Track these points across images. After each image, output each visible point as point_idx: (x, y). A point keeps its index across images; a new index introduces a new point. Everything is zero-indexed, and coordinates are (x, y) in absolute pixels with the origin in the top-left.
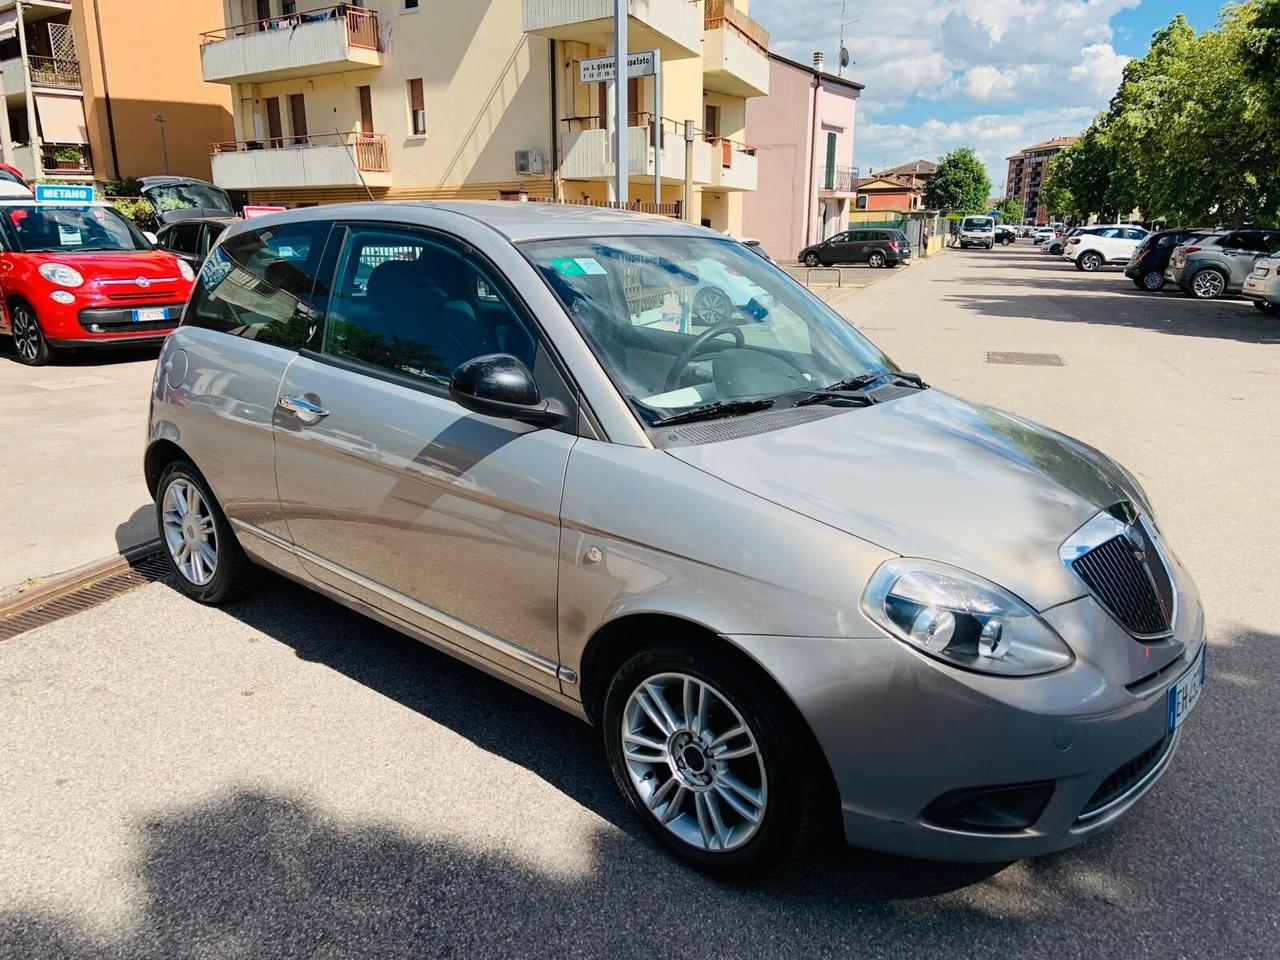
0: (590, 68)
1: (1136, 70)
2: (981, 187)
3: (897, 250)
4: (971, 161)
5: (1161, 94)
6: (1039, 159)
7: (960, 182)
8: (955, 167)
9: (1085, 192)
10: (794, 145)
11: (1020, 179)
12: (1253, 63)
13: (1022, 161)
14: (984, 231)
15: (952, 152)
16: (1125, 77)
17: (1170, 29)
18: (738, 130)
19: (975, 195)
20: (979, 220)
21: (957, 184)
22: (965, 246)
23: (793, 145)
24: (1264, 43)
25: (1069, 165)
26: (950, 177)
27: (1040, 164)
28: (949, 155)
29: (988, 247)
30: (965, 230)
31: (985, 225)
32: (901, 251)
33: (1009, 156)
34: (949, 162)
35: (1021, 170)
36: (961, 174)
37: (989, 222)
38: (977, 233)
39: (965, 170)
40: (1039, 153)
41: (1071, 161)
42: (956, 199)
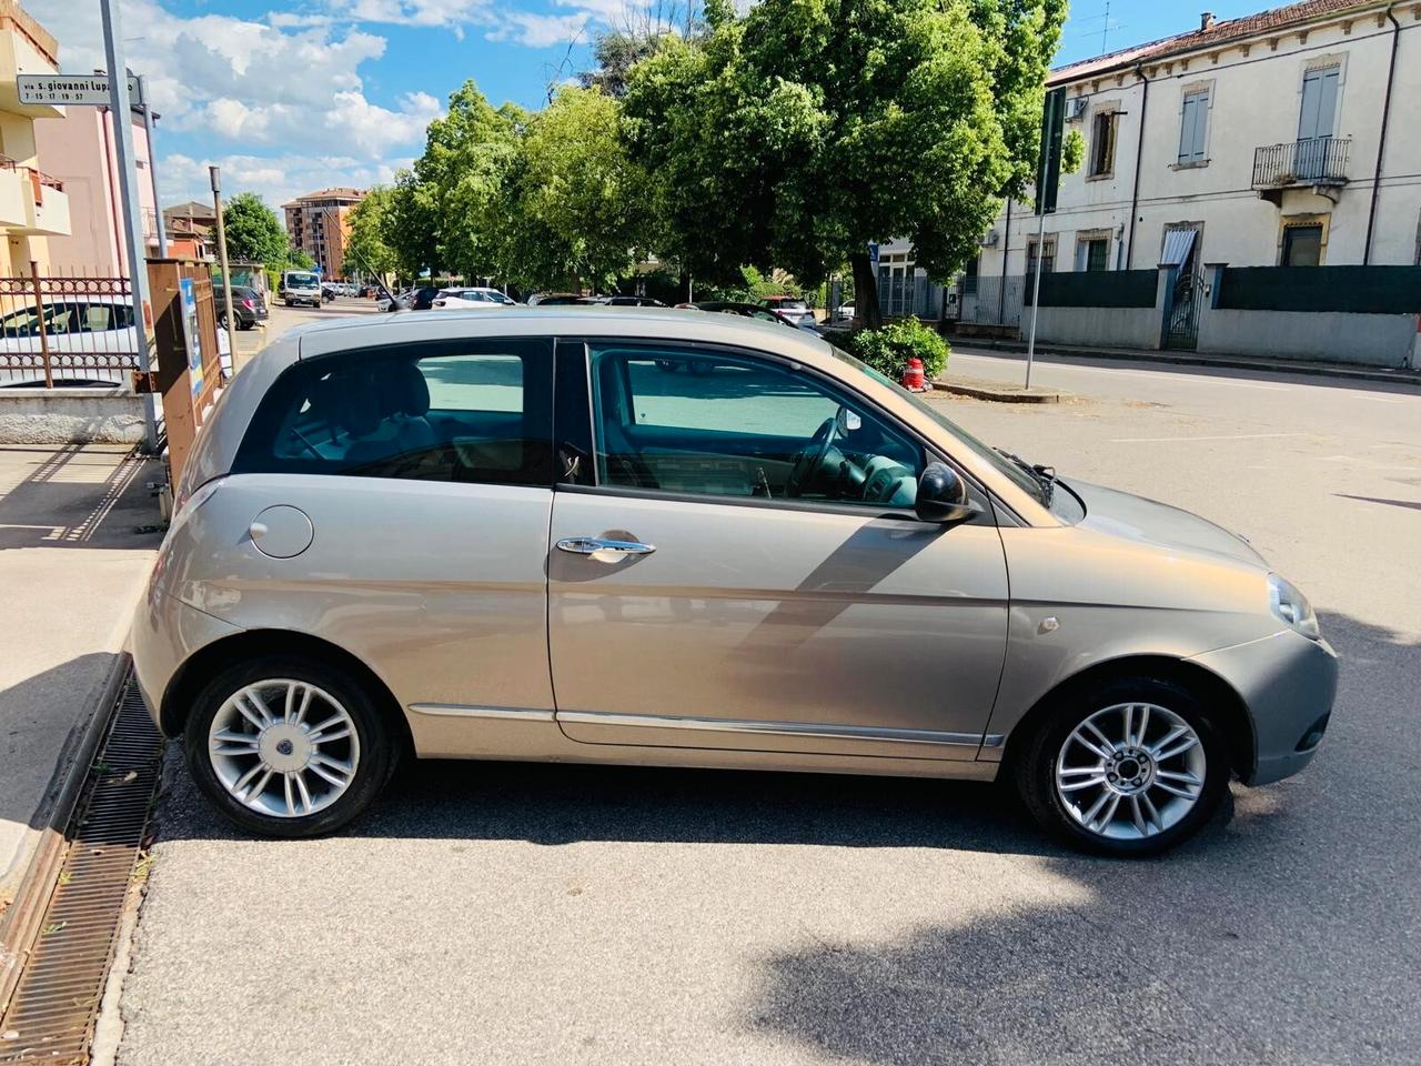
0: (36, 87)
1: (440, 131)
2: (277, 238)
3: (253, 310)
4: (261, 208)
5: (495, 161)
6: (318, 210)
7: (253, 230)
8: (244, 213)
9: (413, 252)
10: (87, 179)
11: (301, 230)
12: (630, 148)
13: (299, 210)
14: (310, 288)
15: (236, 196)
16: (430, 137)
17: (464, 93)
18: (30, 157)
19: (273, 246)
20: (303, 276)
21: (250, 233)
22: (290, 304)
23: (85, 178)
24: (637, 131)
25: (393, 223)
26: (240, 225)
27: (319, 215)
28: (234, 199)
29: (316, 305)
30: (290, 287)
31: (310, 282)
32: (258, 311)
33: (284, 204)
34: (235, 207)
35: (300, 220)
36: (251, 223)
37: (314, 279)
38: (302, 291)
39: (257, 217)
40: (316, 204)
41: (393, 219)
42: (252, 250)
